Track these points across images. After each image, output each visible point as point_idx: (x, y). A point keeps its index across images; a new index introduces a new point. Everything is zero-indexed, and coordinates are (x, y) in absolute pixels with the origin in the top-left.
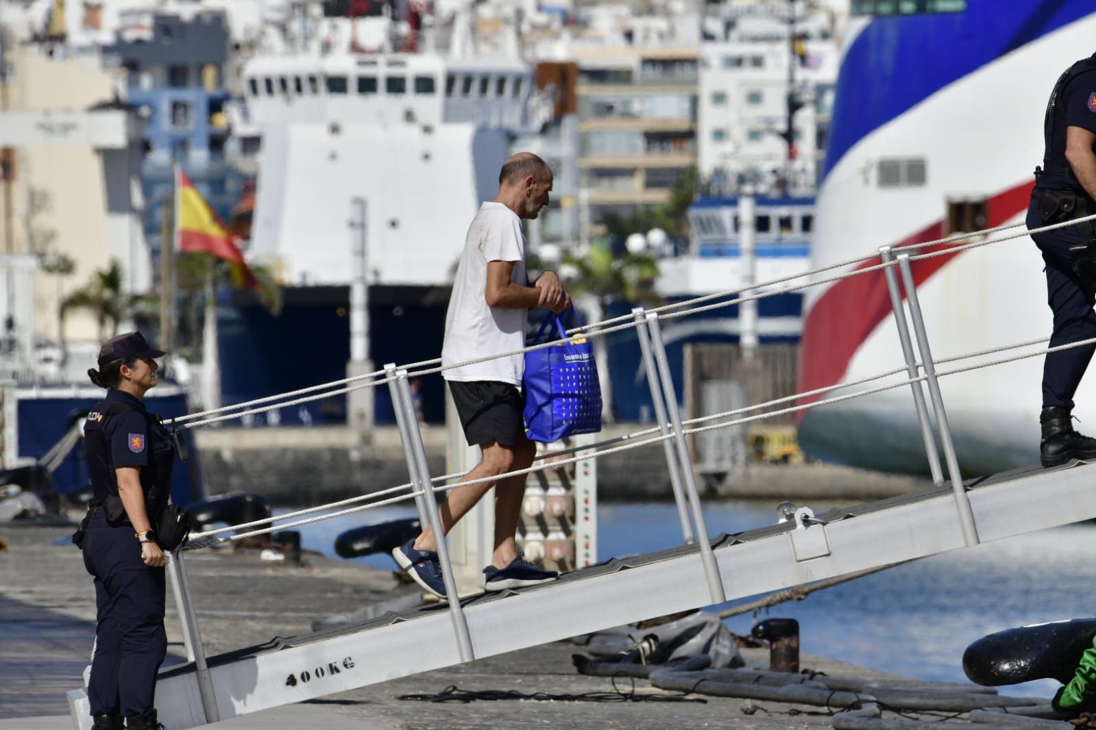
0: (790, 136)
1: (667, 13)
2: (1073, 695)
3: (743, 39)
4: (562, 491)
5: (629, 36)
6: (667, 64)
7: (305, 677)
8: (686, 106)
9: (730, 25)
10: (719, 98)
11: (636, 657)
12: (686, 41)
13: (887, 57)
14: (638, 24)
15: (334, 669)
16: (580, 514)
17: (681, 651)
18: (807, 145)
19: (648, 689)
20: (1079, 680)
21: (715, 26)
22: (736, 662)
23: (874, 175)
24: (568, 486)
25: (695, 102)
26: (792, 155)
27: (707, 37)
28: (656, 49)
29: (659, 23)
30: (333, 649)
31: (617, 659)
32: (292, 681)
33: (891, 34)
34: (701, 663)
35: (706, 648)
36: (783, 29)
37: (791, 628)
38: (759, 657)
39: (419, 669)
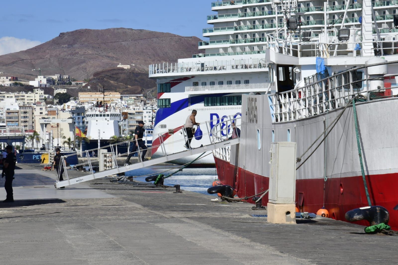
0: (152, 122)
1: (139, 106)
2: (156, 183)
3: (148, 110)
4: (111, 164)
5: (134, 109)
6: (139, 112)
7: (78, 181)
8: (141, 118)
9: (146, 108)
10: (145, 117)
11: (116, 180)
12: (141, 110)
13: (162, 113)
14: (135, 108)
15: (81, 180)
16: (113, 166)
17: (121, 180)
18: (154, 123)
19: (117, 183)
20: (156, 181)
21: (145, 108)
22: (127, 181)
23: (160, 127)
24: (111, 163)
25: (142, 117)
26: (152, 124)
27: (144, 109)
28: (137, 111)
29: (138, 107)
30: (81, 178)
31: (114, 180)
32: (77, 181)
33: (162, 110)
34: (123, 181)
35: (124, 179)
36: (152, 109)
37: (132, 177)
38: (129, 180)
39: (89, 180)
